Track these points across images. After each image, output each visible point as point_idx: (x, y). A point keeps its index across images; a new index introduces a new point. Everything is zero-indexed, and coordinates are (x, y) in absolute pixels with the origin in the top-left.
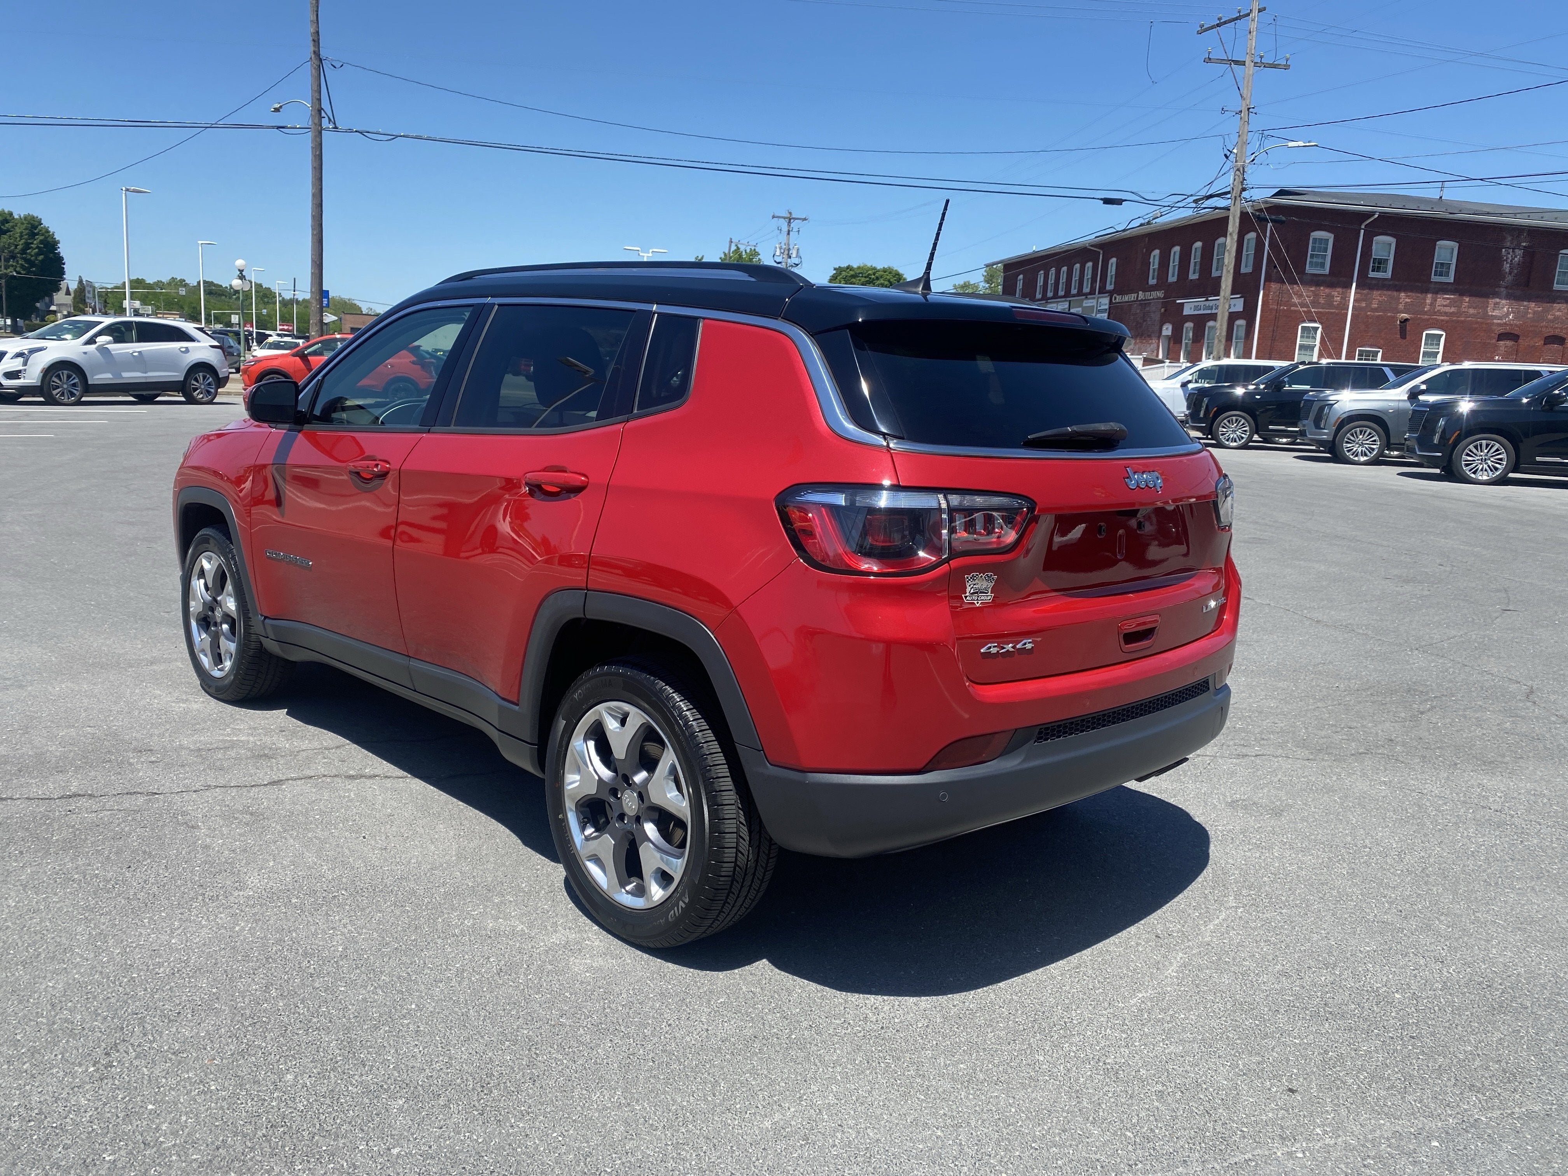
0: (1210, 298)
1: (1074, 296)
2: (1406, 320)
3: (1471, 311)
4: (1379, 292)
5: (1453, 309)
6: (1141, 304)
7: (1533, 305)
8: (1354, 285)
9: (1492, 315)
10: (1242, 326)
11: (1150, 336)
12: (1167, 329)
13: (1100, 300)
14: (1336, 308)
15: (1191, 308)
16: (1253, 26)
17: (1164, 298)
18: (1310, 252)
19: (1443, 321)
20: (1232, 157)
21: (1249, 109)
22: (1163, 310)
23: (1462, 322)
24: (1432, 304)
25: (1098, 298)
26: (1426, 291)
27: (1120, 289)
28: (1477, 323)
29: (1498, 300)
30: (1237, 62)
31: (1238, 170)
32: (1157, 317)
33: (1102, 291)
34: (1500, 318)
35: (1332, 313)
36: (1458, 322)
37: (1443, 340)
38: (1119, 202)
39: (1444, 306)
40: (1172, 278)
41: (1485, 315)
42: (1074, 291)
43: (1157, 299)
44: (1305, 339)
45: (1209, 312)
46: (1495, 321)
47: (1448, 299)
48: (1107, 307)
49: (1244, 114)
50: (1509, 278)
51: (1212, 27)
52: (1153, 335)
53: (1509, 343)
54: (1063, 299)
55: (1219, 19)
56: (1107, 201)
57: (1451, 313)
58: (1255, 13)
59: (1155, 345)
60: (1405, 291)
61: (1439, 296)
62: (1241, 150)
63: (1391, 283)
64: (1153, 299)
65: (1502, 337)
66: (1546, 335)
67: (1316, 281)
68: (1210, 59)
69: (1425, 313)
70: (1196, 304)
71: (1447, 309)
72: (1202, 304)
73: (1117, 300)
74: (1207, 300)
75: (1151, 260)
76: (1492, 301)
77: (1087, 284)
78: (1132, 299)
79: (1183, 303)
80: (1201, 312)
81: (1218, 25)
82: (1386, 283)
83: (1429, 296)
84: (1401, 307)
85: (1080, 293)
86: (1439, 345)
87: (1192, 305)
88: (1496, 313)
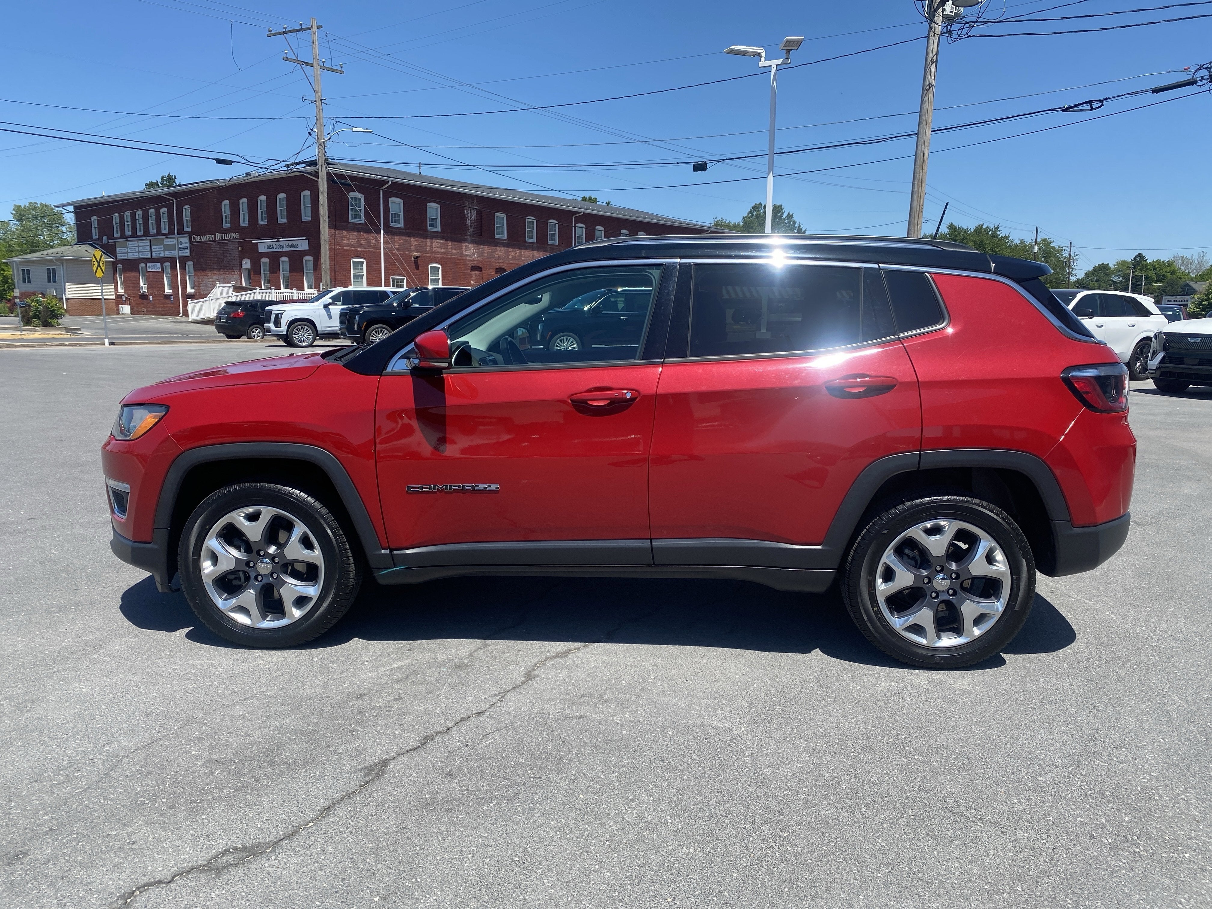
0: (280, 240)
1: (153, 235)
2: (418, 257)
3: (454, 251)
4: (398, 237)
5: (443, 250)
6: (219, 244)
7: (486, 247)
8: (382, 232)
9: (465, 255)
10: (309, 261)
11: (231, 269)
12: (246, 263)
13: (180, 239)
14: (373, 248)
15: (265, 247)
16: (316, 38)
17: (239, 239)
18: (350, 207)
19: (438, 258)
20: (314, 134)
21: (321, 100)
22: (240, 249)
23: (450, 258)
24: (431, 246)
25: (178, 238)
26: (426, 237)
27: (197, 230)
28: (458, 259)
29: (467, 244)
30: (307, 64)
31: (320, 145)
32: (236, 254)
33: (181, 232)
34: (470, 256)
35: (371, 252)
36: (447, 258)
37: (440, 270)
38: (229, 163)
39: (438, 247)
40: (244, 222)
41: (462, 254)
42: (153, 231)
43: (233, 239)
44: (356, 271)
45: (281, 250)
46: (468, 258)
47: (439, 243)
48: (188, 245)
49: (319, 104)
50: (471, 230)
51: (280, 33)
52: (234, 268)
53: (477, 273)
54: (144, 238)
55: (285, 28)
56: (220, 161)
57: (443, 253)
58: (315, 29)
59: (238, 276)
60: (414, 237)
61: (434, 241)
62: (320, 129)
63: (404, 231)
64: (230, 239)
65: (474, 268)
66: (498, 267)
67: (358, 228)
68: (287, 58)
69: (427, 252)
70: (269, 244)
71: (438, 250)
72: (274, 244)
73: (197, 240)
74: (278, 241)
75: (223, 208)
76: (464, 245)
77: (165, 227)
78: (211, 239)
79: (257, 243)
80: (274, 250)
81: (284, 33)
82: (401, 231)
83: (428, 240)
84: (413, 247)
85: (159, 233)
86: (439, 274)
87: (265, 245)
88: (467, 253)
